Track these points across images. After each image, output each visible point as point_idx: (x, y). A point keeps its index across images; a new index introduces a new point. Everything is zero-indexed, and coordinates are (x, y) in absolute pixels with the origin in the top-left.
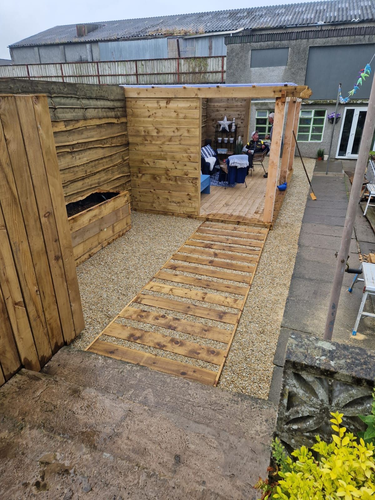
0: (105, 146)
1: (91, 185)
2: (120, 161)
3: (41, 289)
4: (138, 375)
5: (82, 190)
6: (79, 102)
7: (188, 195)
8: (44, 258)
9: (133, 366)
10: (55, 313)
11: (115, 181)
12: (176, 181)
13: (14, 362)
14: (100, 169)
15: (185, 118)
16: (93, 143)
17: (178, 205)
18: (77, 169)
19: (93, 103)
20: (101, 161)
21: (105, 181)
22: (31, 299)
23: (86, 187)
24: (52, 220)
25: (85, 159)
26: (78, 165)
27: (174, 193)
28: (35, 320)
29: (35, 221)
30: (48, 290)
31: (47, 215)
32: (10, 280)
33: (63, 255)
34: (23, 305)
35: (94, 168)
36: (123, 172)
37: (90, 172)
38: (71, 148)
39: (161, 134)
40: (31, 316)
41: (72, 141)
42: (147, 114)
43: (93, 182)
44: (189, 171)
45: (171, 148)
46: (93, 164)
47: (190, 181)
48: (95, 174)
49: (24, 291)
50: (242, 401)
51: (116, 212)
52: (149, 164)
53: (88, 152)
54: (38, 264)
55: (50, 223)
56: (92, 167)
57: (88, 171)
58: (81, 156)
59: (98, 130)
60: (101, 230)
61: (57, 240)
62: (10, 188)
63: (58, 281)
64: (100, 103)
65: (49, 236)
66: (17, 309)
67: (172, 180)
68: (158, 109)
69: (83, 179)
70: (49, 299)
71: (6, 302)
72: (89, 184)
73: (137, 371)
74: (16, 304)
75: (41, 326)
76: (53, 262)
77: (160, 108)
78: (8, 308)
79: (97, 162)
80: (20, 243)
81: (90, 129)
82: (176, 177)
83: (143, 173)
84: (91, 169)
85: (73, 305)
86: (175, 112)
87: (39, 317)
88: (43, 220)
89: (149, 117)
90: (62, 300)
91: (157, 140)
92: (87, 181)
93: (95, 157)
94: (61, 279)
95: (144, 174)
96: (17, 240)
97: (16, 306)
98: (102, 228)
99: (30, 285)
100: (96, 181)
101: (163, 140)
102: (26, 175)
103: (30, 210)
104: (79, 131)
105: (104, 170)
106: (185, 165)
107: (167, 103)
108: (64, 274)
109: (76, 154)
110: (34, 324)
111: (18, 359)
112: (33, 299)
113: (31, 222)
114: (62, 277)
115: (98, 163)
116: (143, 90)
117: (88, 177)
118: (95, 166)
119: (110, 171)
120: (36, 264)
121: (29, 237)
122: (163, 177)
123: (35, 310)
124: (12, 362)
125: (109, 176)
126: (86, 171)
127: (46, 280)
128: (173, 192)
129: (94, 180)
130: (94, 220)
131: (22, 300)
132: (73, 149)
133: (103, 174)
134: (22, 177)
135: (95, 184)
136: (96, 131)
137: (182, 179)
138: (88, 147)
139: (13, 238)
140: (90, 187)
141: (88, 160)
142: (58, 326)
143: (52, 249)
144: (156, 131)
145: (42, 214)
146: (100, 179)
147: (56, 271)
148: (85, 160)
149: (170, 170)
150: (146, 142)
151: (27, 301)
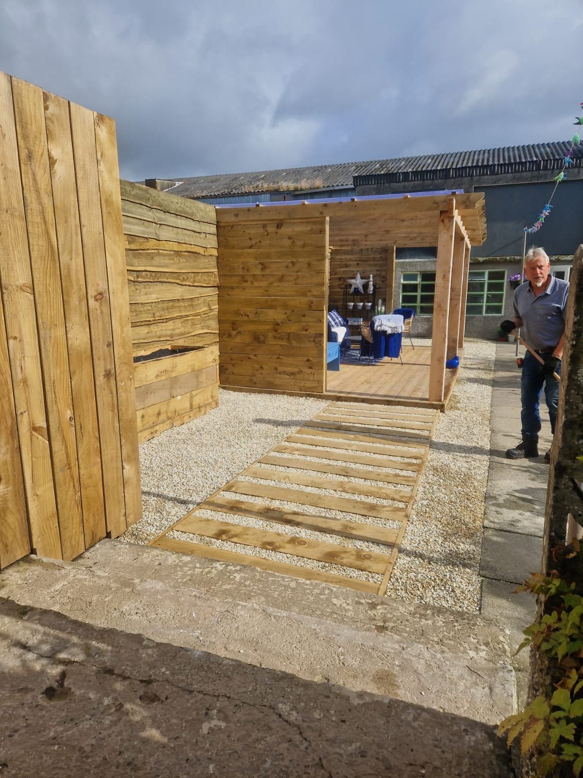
0: (184, 283)
1: (160, 337)
2: (204, 309)
3: (77, 419)
4: (238, 577)
5: (145, 341)
6: (150, 213)
7: (308, 360)
8: (87, 366)
9: (227, 565)
10: (96, 470)
11: (195, 337)
12: (289, 339)
13: (18, 536)
14: (175, 315)
15: (304, 246)
16: (167, 275)
17: (292, 377)
18: (141, 309)
19: (171, 220)
20: (176, 304)
21: (181, 334)
22: (60, 429)
23: (153, 337)
24: (105, 309)
25: (154, 296)
26: (143, 302)
27: (286, 360)
28: (62, 470)
29: (80, 302)
30: (89, 425)
31: (98, 297)
32: (29, 382)
33: (117, 374)
34: (46, 437)
35: (166, 311)
36: (208, 327)
37: (160, 316)
38: (135, 275)
39: (267, 272)
40: (56, 460)
41: (136, 266)
42: (249, 243)
43: (164, 333)
44: (310, 324)
45: (283, 291)
46: (165, 305)
47: (311, 339)
48: (168, 320)
49: (50, 409)
50: (433, 614)
51: (196, 373)
52: (248, 316)
53: (159, 287)
54: (77, 374)
55: (102, 312)
56: (163, 310)
57: (157, 314)
58: (147, 290)
59: (175, 259)
60: (173, 397)
61: (110, 345)
62: (48, 233)
63: (106, 416)
64: (181, 222)
65: (97, 333)
66: (34, 439)
67: (282, 339)
68: (265, 236)
69: (148, 324)
70: (88, 442)
71: (19, 419)
72: (158, 334)
73: (236, 571)
74: (35, 429)
75: (72, 485)
76: (100, 380)
77: (268, 234)
78: (20, 430)
79: (171, 304)
80: (53, 326)
81: (164, 255)
82: (289, 334)
83: (240, 329)
84: (162, 313)
85: (127, 466)
86: (289, 238)
87: (70, 468)
88: (92, 302)
89: (250, 248)
90: (110, 451)
91: (261, 281)
92: (154, 328)
93: (169, 296)
94: (111, 413)
95: (239, 333)
96: (49, 319)
97: (34, 433)
98: (174, 394)
99: (62, 405)
100: (169, 332)
101: (271, 279)
102: (74, 222)
103: (74, 277)
104: (149, 254)
105: (181, 317)
106: (304, 316)
107: (278, 227)
108: (116, 408)
109: (142, 285)
110: (59, 476)
111: (27, 533)
112: (62, 431)
113: (74, 300)
114: (113, 411)
115: (173, 306)
116: (242, 210)
117: (155, 322)
118: (168, 308)
119: (189, 322)
120: (74, 372)
121: (67, 321)
122: (270, 335)
123: (64, 451)
124: (15, 536)
125: (188, 329)
126: (154, 314)
127: (88, 406)
128: (284, 358)
129: (166, 330)
130: (164, 378)
131: (44, 425)
132: (138, 277)
133: (178, 323)
134: (66, 221)
135: (166, 336)
136: (173, 259)
137: (298, 337)
138: (160, 280)
139: (42, 314)
140: (158, 339)
141: (158, 299)
142: (99, 496)
143: (102, 358)
144: (261, 267)
145: (92, 293)
146: (173, 330)
147: (104, 398)
148: (153, 298)
149: (280, 324)
150: (245, 284)
151: (52, 430)
